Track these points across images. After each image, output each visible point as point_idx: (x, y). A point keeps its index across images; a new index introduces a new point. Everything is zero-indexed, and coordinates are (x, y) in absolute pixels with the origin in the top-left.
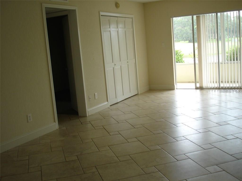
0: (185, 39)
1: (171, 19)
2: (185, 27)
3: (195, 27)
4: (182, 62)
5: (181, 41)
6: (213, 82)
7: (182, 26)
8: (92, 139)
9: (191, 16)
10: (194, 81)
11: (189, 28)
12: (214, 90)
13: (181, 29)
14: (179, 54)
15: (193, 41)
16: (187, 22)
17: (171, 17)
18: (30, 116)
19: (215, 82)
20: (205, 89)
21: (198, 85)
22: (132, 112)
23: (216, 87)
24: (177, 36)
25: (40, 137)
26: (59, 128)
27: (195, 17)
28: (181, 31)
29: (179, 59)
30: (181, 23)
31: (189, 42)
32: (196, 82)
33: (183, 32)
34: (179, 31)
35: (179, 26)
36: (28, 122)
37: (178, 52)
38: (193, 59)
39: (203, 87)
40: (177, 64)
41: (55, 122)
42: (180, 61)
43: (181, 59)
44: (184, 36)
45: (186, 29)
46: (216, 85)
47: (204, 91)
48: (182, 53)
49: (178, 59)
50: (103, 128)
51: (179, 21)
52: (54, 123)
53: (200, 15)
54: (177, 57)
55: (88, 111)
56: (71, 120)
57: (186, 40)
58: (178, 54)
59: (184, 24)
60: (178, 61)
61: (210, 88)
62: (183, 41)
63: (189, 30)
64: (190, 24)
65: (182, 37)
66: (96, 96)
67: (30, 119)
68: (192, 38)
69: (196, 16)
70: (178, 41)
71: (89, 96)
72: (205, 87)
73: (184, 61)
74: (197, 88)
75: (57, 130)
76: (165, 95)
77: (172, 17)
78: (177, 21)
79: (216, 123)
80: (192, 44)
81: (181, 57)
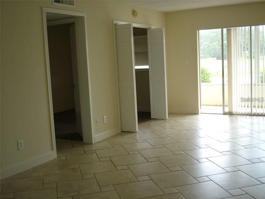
0: (212, 55)
1: (197, 31)
2: (213, 42)
3: (225, 42)
4: (209, 82)
5: (208, 57)
6: (245, 106)
7: (210, 42)
8: (94, 174)
9: (220, 29)
10: (222, 104)
11: (217, 44)
12: (245, 117)
13: (208, 44)
14: (206, 73)
15: (221, 58)
16: (215, 37)
17: (197, 29)
18: (21, 143)
19: (246, 106)
20: (234, 115)
21: (227, 110)
22: (147, 140)
23: (247, 113)
24: (204, 51)
25: (32, 168)
26: (57, 158)
27: (225, 30)
28: (209, 46)
29: (206, 78)
30: (209, 38)
31: (217, 59)
32: (224, 106)
33: (211, 48)
34: (206, 47)
35: (206, 41)
36: (18, 149)
37: (204, 70)
38: (222, 78)
39: (232, 113)
40: (202, 84)
41: (53, 150)
42: (206, 81)
43: (207, 78)
44: (211, 52)
45: (214, 45)
46: (248, 111)
47: (234, 117)
48: (208, 72)
49: (204, 78)
50: (110, 160)
51: (207, 36)
52: (52, 152)
53: (231, 28)
54: (202, 76)
55: (94, 137)
56: (73, 147)
57: (214, 57)
58: (204, 72)
59: (212, 39)
60: (204, 81)
61: (241, 113)
62: (210, 58)
63: (217, 46)
64: (218, 40)
65: (210, 53)
66: (104, 120)
67: (21, 146)
68: (221, 55)
69: (227, 29)
70: (204, 57)
71: (96, 120)
72: (235, 112)
73: (210, 81)
74: (225, 114)
75: (55, 159)
76: (187, 120)
77: (199, 30)
78: (205, 36)
79: (248, 160)
80: (221, 61)
81: (208, 76)
